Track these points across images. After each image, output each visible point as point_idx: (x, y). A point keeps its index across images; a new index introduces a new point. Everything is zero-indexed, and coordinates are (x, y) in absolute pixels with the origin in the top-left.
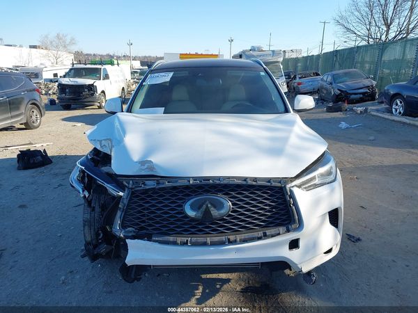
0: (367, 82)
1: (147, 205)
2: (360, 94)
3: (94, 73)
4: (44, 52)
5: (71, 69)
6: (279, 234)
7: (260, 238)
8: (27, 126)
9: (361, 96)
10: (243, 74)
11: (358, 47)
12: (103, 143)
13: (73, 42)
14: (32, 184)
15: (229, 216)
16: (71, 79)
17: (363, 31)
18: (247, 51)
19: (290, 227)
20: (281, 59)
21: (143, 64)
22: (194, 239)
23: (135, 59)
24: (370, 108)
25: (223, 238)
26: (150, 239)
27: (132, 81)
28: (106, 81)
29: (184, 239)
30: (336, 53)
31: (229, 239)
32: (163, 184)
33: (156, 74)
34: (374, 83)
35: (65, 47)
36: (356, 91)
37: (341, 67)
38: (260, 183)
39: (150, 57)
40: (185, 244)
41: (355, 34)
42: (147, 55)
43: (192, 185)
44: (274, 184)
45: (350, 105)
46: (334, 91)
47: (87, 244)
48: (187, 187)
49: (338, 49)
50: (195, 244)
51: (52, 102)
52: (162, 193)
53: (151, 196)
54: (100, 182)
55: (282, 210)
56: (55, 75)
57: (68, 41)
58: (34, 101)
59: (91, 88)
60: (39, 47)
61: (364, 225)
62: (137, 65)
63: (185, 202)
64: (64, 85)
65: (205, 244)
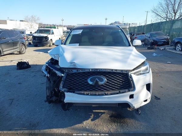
0: (166, 37)
1: (73, 79)
2: (162, 42)
3: (48, 31)
4: (26, 23)
5: (38, 30)
6: (125, 92)
7: (117, 93)
8: (20, 53)
9: (163, 43)
10: (111, 31)
11: (162, 22)
12: (55, 56)
13: (38, 19)
14: (23, 75)
15: (105, 84)
16: (38, 34)
17: (164, 15)
18: (113, 23)
19: (130, 89)
20: (128, 27)
21: (68, 29)
22: (91, 93)
23: (64, 26)
24: (166, 48)
25: (103, 93)
26: (74, 92)
27: (63, 35)
28: (53, 35)
29: (88, 93)
30: (152, 24)
31: (105, 93)
32: (79, 71)
33: (76, 31)
34: (169, 37)
35: (35, 21)
36: (161, 41)
37: (154, 30)
38: (118, 72)
39: (71, 26)
40: (88, 94)
41: (161, 16)
42: (70, 25)
43: (91, 72)
44: (124, 72)
45: (158, 47)
46: (151, 41)
47: (47, 97)
48: (89, 72)
49: (153, 23)
50: (92, 95)
51: (30, 44)
52: (79, 74)
53: (75, 76)
54: (54, 70)
55: (127, 83)
56: (31, 33)
57: (36, 19)
58: (23, 43)
59: (46, 38)
60: (24, 21)
61: (162, 94)
62: (65, 29)
63: (88, 78)
64: (35, 36)
65: (95, 95)
